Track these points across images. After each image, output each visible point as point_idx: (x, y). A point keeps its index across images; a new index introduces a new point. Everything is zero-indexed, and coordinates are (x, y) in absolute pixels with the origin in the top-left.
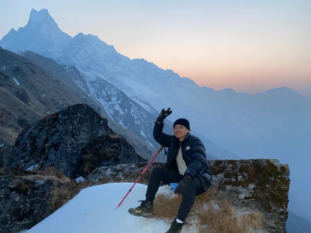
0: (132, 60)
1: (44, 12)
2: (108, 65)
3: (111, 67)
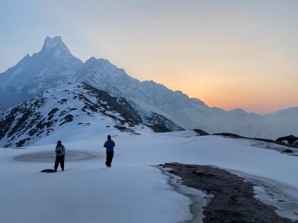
0: (141, 82)
1: (58, 39)
2: (120, 88)
3: (123, 89)
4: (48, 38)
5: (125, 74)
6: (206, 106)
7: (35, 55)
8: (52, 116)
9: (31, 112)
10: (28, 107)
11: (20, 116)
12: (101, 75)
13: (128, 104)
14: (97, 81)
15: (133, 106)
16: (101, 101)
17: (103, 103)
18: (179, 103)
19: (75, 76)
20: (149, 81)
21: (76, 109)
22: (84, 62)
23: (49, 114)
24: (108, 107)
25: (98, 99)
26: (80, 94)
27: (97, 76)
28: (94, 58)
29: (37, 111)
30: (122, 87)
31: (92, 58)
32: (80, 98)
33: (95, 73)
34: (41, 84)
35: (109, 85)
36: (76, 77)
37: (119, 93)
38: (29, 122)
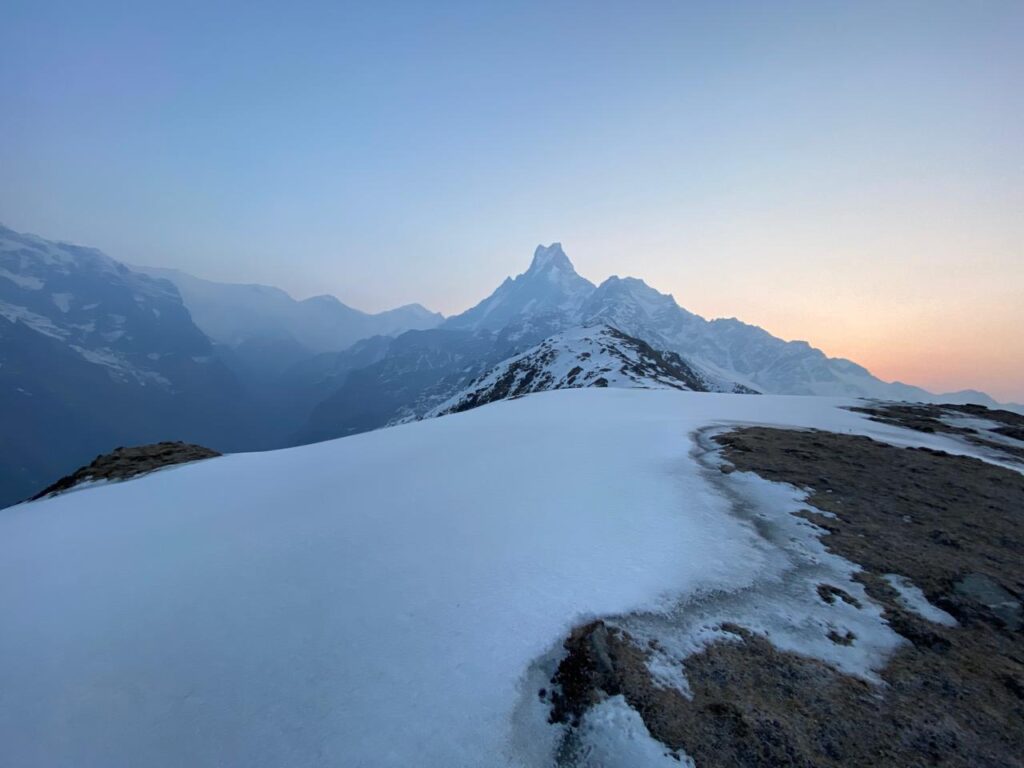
0: (709, 321)
1: (556, 248)
2: (663, 333)
3: (668, 335)
4: (540, 248)
5: (675, 305)
6: (874, 378)
7: (519, 277)
8: (574, 379)
9: (536, 371)
10: (533, 362)
11: (521, 375)
12: (628, 307)
13: (683, 364)
14: (618, 321)
15: (693, 370)
16: (646, 359)
17: (649, 362)
18: (798, 369)
19: (580, 311)
20: (727, 320)
21: (609, 370)
22: (598, 286)
23: (569, 375)
24: (659, 369)
25: (639, 354)
26: (610, 345)
27: (619, 312)
28: (616, 277)
29: (546, 369)
30: (666, 331)
31: (611, 278)
32: (612, 353)
33: (616, 305)
34: (525, 326)
35: (642, 327)
36: (581, 314)
37: (660, 343)
38: (535, 385)
